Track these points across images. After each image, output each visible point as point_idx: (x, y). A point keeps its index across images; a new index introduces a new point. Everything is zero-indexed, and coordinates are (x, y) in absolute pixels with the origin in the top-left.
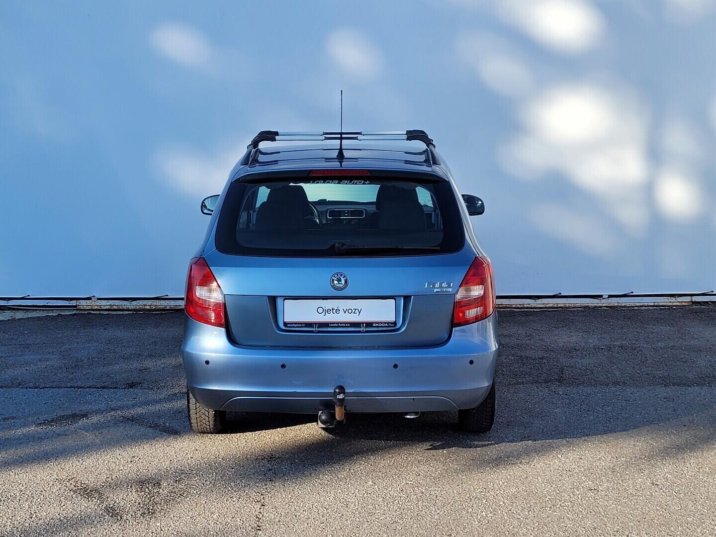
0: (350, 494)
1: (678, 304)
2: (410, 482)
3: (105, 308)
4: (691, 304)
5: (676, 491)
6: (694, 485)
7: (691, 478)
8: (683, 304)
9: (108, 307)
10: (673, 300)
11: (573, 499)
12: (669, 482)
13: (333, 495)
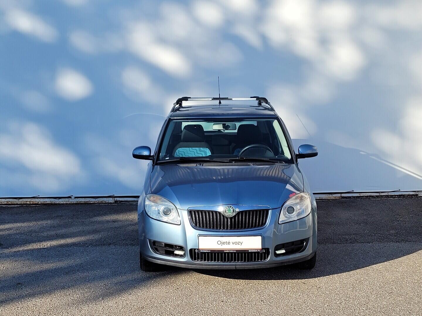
0: (86, 305)
1: (333, 198)
2: (123, 298)
3: (4, 203)
4: (341, 198)
5: (271, 302)
6: (283, 298)
7: (283, 294)
8: (336, 198)
9: (5, 203)
10: (331, 196)
11: (210, 307)
12: (269, 297)
13: (76, 306)
